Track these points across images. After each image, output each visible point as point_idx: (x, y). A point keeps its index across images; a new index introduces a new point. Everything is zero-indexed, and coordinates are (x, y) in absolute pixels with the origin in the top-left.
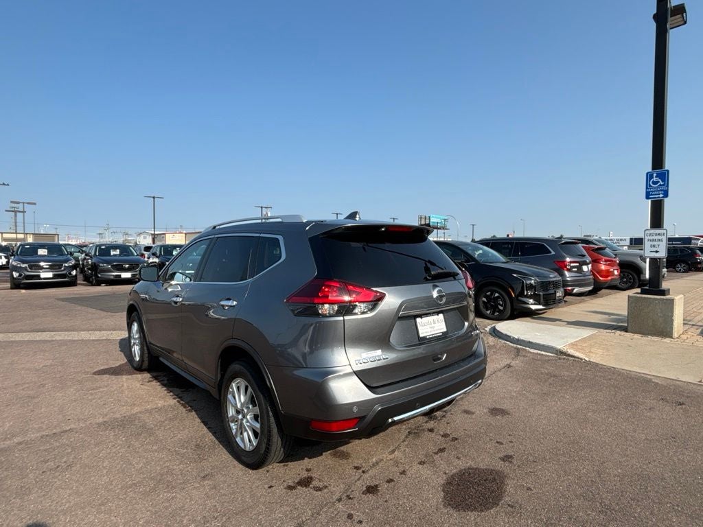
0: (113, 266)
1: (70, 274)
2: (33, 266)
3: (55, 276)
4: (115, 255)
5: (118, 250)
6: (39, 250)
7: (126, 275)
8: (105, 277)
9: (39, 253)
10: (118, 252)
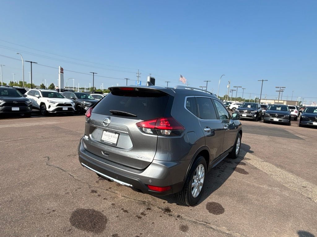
0: (270, 115)
1: (253, 116)
2: (241, 111)
3: (247, 116)
4: (278, 110)
5: (280, 108)
6: (248, 106)
7: (276, 119)
8: (267, 119)
9: (248, 107)
10: (280, 109)
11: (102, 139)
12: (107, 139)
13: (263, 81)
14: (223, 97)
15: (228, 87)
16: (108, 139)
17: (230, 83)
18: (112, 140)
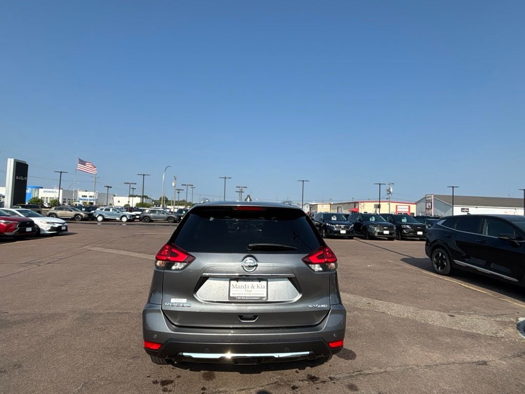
11: (231, 295)
12: (244, 292)
13: (225, 178)
14: (159, 200)
15: (173, 185)
16: (246, 292)
17: (176, 179)
18: (254, 292)
